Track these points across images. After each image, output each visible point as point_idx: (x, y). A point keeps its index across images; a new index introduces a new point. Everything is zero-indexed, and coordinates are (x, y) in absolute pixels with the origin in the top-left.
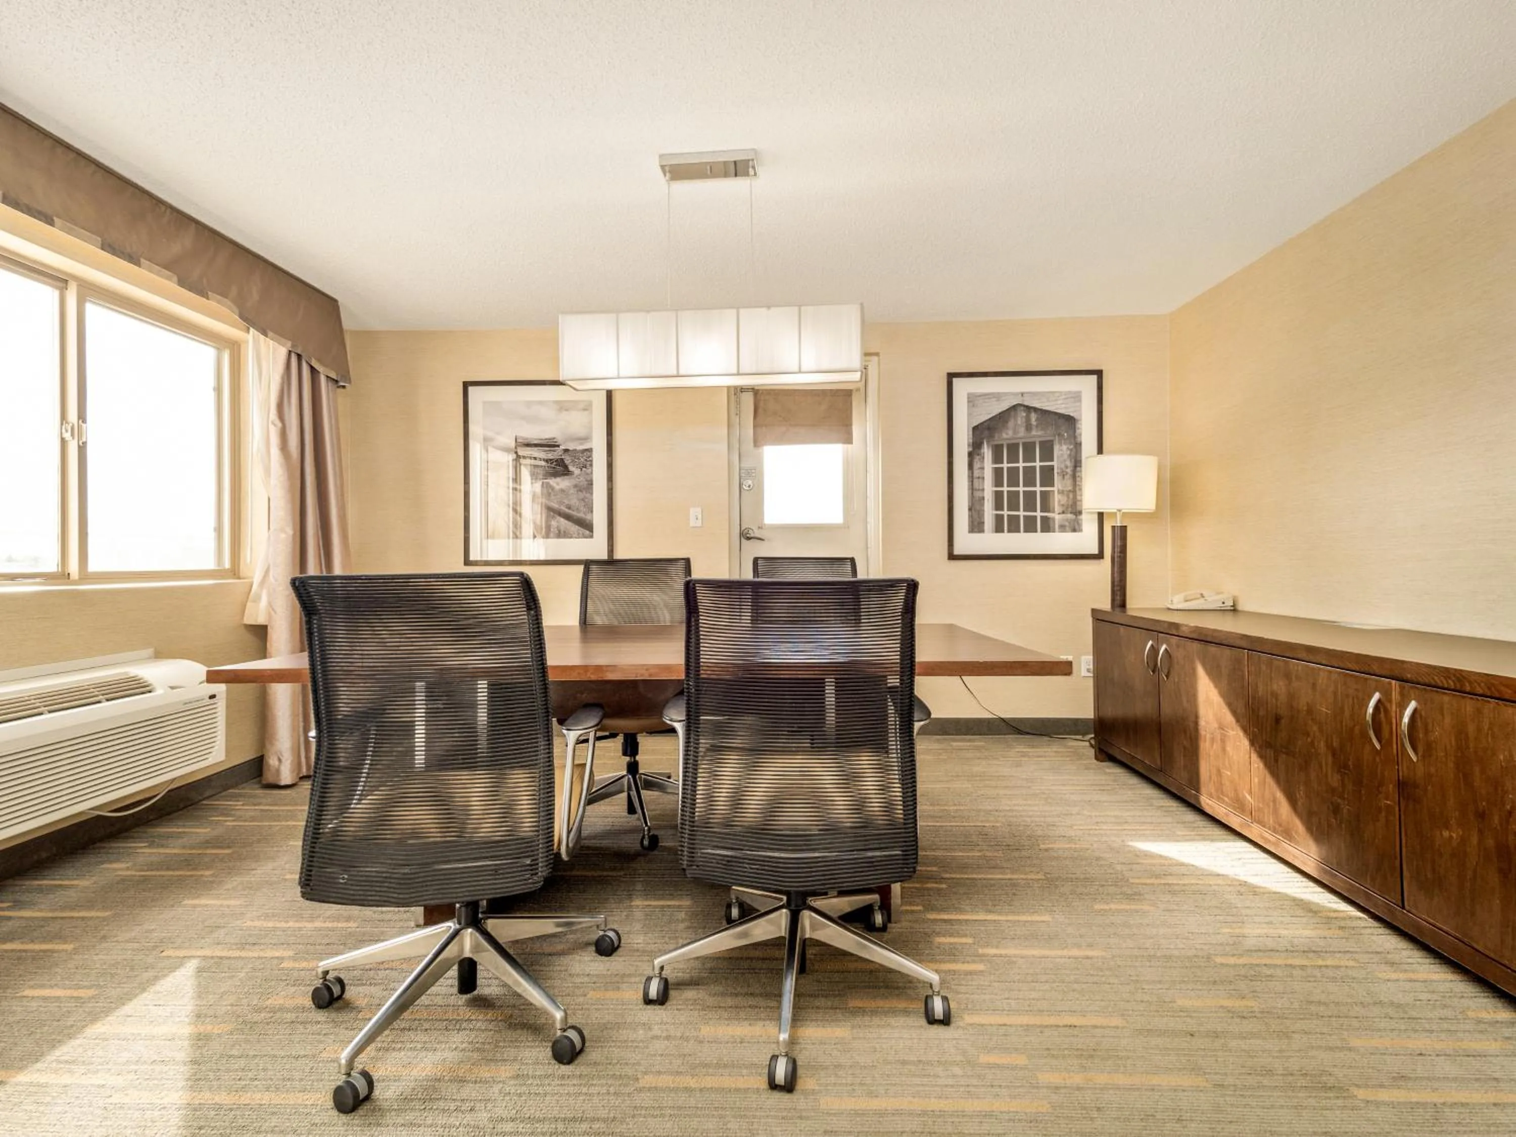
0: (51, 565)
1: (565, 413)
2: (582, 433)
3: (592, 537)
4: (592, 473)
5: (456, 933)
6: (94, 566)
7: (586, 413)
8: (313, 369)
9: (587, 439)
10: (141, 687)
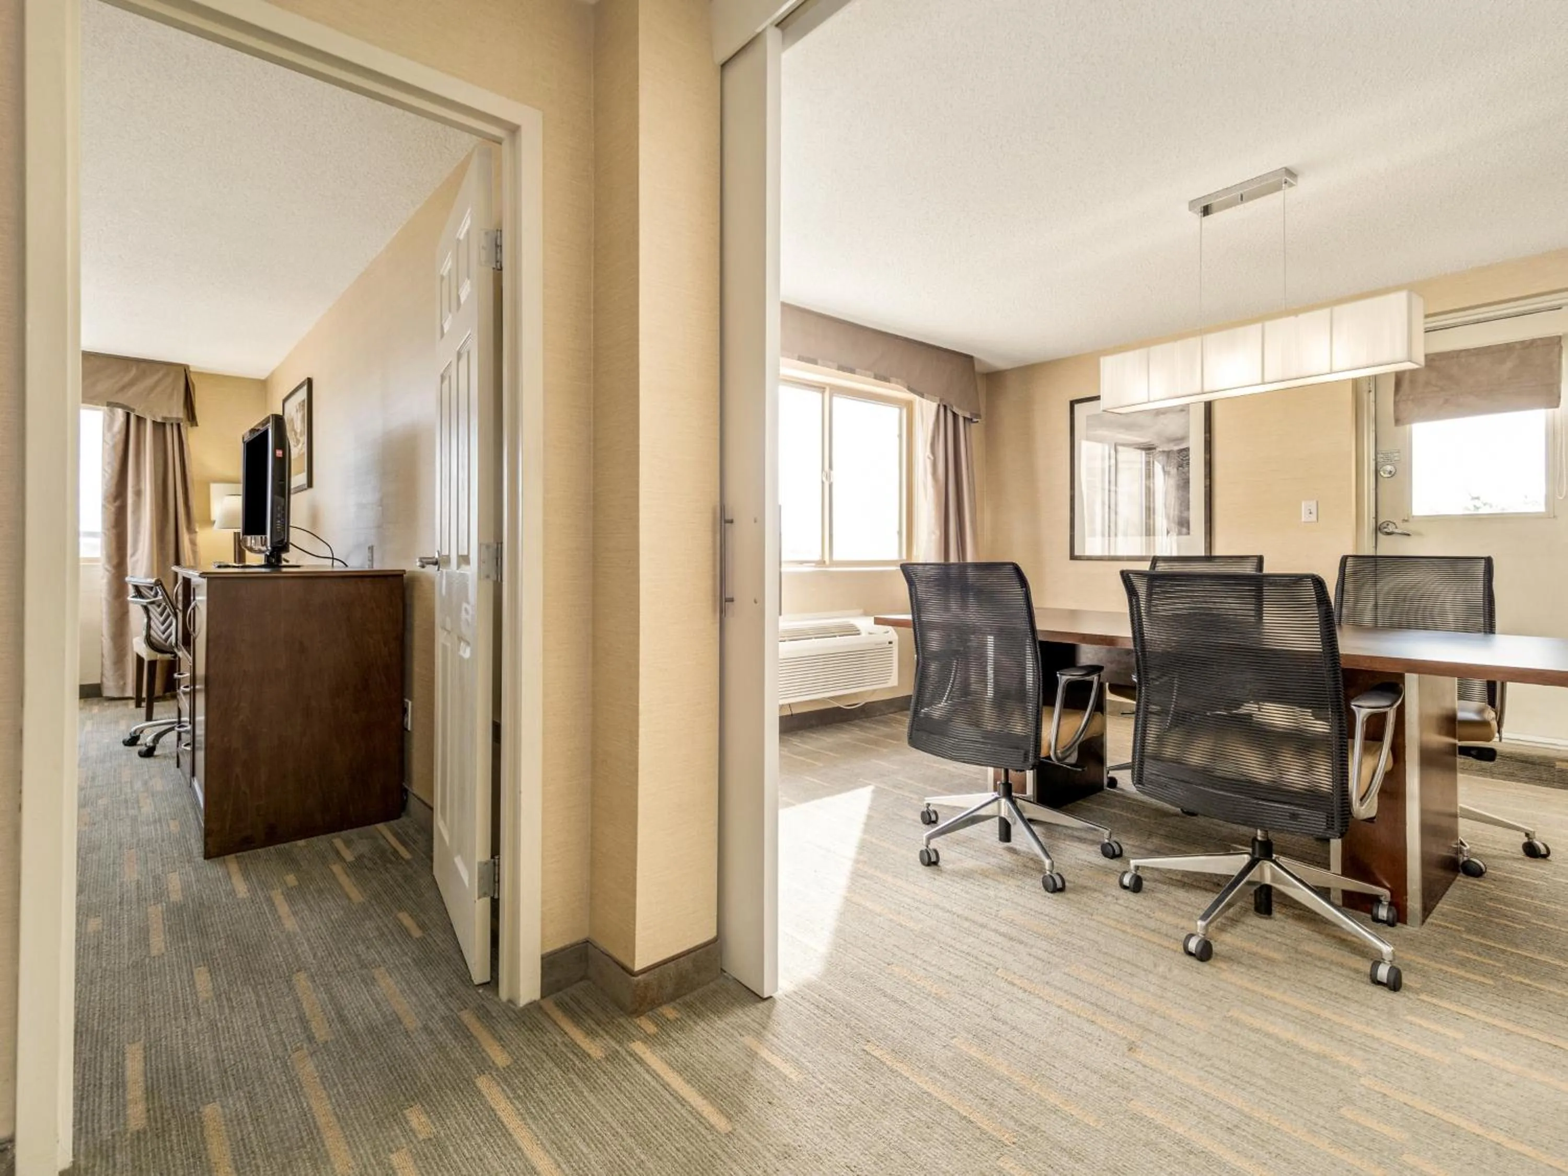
0: (817, 557)
1: (1162, 416)
2: (1179, 434)
3: (1188, 534)
4: (1188, 471)
5: (996, 799)
6: (836, 557)
7: (1184, 413)
8: (955, 416)
9: (1183, 439)
10: (855, 632)
